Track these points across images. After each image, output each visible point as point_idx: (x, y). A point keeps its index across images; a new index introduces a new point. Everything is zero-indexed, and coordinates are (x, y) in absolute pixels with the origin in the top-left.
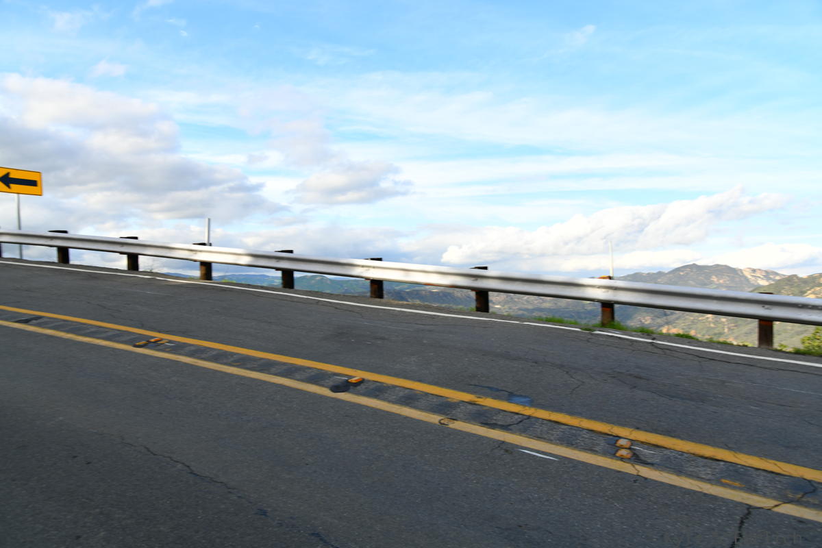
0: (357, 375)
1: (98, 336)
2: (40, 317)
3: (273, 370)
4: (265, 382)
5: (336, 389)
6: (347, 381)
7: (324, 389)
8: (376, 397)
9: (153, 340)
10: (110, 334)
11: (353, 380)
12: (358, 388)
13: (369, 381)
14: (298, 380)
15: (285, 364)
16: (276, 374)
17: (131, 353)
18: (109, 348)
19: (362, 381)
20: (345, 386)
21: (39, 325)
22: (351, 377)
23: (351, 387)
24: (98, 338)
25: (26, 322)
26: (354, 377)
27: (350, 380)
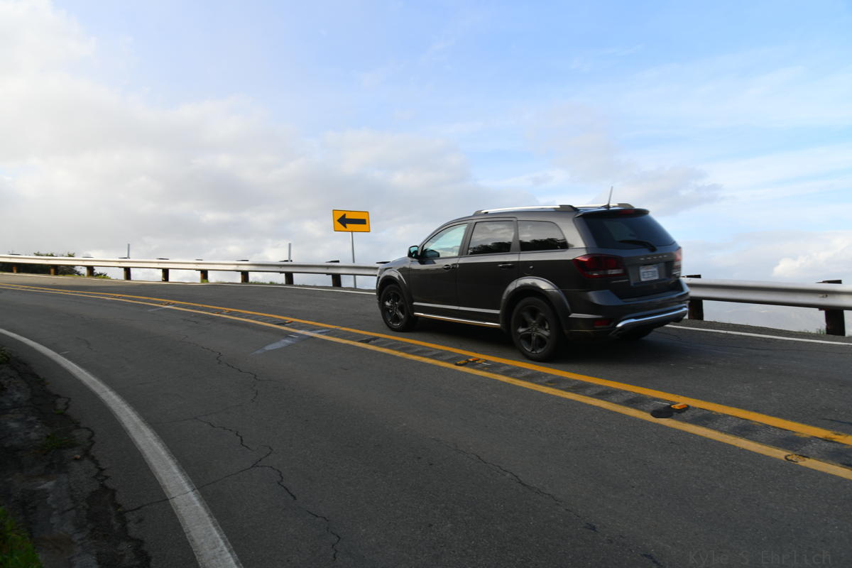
0: (681, 401)
1: (425, 354)
2: (378, 338)
3: (588, 391)
4: (581, 404)
5: (657, 413)
6: (669, 407)
7: (645, 413)
8: (705, 425)
9: (471, 360)
10: (434, 353)
11: (677, 407)
12: (683, 414)
13: (694, 408)
14: (616, 403)
15: (599, 386)
16: (591, 396)
17: (454, 370)
18: (435, 366)
19: (687, 408)
20: (667, 412)
21: (377, 344)
22: (674, 403)
23: (675, 414)
24: (425, 357)
25: (367, 341)
26: (678, 403)
27: (672, 406)
